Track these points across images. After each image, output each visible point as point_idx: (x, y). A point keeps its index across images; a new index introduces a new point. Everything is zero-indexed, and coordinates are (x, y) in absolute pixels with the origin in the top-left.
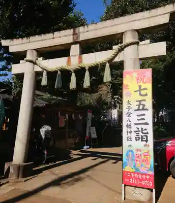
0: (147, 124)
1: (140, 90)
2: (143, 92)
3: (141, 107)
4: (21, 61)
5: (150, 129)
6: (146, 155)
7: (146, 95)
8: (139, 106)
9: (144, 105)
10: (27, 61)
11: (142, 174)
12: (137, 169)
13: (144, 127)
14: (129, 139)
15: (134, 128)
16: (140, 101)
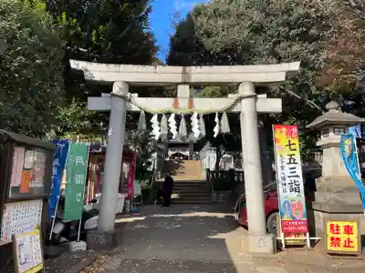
0: (298, 176)
1: (290, 145)
2: (293, 147)
3: (292, 161)
4: (103, 94)
5: (301, 181)
6: (299, 203)
7: (295, 150)
8: (290, 159)
9: (294, 160)
10: (114, 96)
11: (298, 221)
12: (294, 218)
13: (296, 179)
14: (285, 191)
15: (288, 181)
16: (291, 155)
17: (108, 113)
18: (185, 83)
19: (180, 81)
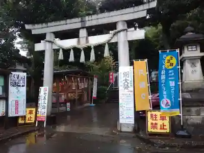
4: (42, 41)
10: (47, 41)
17: (44, 51)
18: (83, 28)
19: (80, 27)
